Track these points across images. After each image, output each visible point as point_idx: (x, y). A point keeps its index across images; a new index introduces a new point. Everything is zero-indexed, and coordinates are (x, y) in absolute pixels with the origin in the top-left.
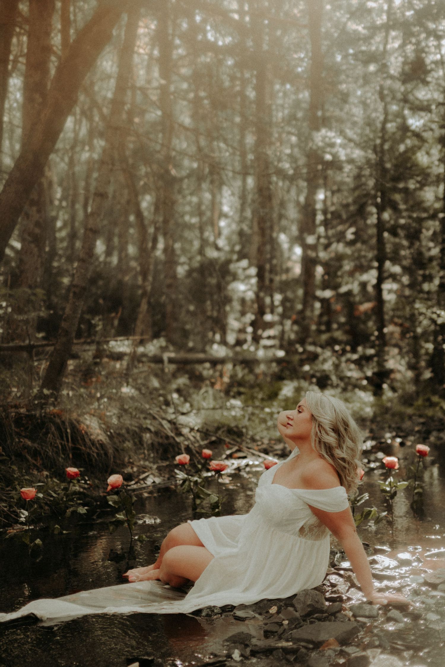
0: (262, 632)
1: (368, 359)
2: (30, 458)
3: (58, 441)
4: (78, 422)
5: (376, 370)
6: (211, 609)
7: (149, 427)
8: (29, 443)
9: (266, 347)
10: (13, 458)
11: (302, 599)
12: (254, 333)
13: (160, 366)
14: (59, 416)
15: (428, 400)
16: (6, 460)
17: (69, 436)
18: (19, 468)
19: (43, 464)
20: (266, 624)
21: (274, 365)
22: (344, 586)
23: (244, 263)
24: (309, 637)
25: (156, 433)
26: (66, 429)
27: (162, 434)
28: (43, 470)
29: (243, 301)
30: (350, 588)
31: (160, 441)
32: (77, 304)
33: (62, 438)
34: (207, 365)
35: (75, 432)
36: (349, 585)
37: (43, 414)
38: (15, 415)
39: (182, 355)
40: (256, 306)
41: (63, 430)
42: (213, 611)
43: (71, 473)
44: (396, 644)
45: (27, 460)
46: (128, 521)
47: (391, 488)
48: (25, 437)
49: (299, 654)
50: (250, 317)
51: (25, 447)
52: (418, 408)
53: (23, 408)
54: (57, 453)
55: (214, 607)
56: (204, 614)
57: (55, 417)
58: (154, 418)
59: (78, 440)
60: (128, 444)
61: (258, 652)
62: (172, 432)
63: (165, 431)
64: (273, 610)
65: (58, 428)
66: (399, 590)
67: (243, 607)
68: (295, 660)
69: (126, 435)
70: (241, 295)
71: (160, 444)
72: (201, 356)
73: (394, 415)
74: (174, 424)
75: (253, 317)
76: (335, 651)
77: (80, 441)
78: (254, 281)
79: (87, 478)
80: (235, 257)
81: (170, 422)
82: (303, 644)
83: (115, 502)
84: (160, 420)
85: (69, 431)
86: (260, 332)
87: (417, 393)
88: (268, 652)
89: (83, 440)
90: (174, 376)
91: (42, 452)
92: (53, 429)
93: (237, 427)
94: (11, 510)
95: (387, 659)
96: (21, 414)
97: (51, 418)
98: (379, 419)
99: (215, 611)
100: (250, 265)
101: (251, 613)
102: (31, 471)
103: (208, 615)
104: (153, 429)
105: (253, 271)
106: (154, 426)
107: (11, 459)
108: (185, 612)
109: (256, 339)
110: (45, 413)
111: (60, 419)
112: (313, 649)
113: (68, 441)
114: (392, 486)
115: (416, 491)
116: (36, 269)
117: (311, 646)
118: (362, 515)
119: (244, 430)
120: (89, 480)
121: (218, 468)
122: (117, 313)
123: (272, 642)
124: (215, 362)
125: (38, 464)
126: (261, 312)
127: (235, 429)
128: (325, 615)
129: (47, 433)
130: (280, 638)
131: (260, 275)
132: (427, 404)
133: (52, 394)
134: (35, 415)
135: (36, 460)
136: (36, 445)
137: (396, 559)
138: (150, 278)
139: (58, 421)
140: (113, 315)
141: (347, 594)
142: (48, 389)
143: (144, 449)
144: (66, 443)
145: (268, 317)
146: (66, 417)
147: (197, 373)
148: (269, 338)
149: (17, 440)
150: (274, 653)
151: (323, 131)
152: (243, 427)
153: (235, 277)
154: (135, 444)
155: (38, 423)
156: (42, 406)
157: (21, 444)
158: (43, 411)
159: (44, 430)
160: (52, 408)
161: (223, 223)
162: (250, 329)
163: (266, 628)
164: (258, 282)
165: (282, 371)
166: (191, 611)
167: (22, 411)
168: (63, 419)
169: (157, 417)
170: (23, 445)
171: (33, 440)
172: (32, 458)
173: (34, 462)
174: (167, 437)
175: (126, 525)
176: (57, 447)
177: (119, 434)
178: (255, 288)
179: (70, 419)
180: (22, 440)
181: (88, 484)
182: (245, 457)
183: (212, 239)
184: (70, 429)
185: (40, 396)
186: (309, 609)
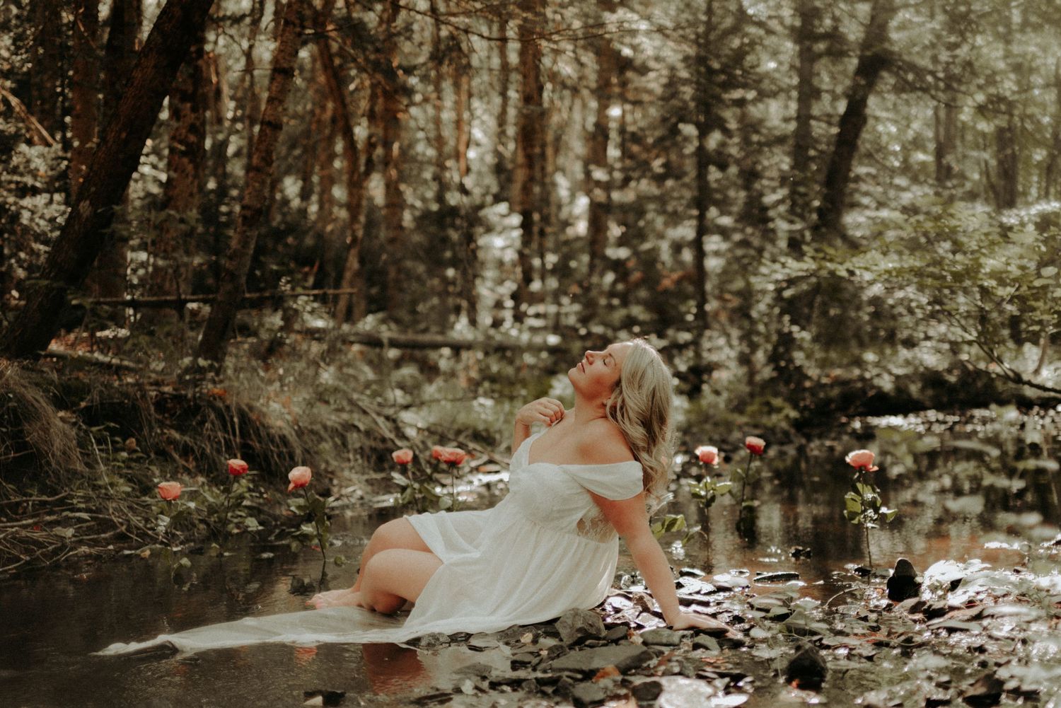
0: (509, 663)
1: (681, 347)
2: (176, 456)
3: (220, 434)
4: (251, 408)
5: (691, 363)
6: (435, 637)
7: (356, 423)
8: (177, 436)
9: (533, 330)
10: (153, 456)
11: (569, 622)
12: (516, 308)
13: (377, 350)
14: (221, 398)
15: (768, 404)
16: (141, 458)
17: (237, 427)
18: (161, 471)
19: (197, 467)
20: (514, 655)
21: (544, 355)
22: (633, 611)
23: (503, 207)
24: (577, 666)
25: (368, 433)
26: (232, 418)
27: (376, 434)
28: (196, 475)
29: (501, 264)
30: (641, 612)
31: (373, 444)
32: (248, 234)
33: (226, 431)
34: (446, 351)
35: (245, 423)
36: (641, 609)
37: (198, 395)
38: (157, 396)
39: (410, 336)
40: (519, 270)
41: (228, 418)
42: (438, 639)
43: (235, 467)
44: (704, 671)
45: (174, 460)
46: (319, 536)
47: (707, 491)
48: (172, 427)
49: (560, 684)
50: (510, 287)
51: (171, 441)
52: (753, 415)
53: (168, 385)
54: (219, 452)
55: (439, 634)
56: (423, 643)
57: (215, 399)
58: (365, 412)
59: (250, 435)
60: (326, 446)
61: (500, 684)
62: (390, 431)
63: (381, 432)
64: (527, 638)
65: (220, 416)
66: (714, 616)
67: (482, 635)
68: (555, 692)
69: (322, 432)
70: (497, 254)
71: (373, 449)
72: (439, 338)
73: (716, 424)
74: (394, 421)
75: (514, 287)
76: (615, 681)
77: (253, 436)
78: (517, 234)
79: (263, 490)
80: (489, 199)
81: (387, 418)
82: (567, 673)
83: (299, 507)
84: (374, 416)
85: (236, 420)
86: (524, 307)
87: (752, 395)
88: (516, 684)
89: (258, 435)
90: (398, 364)
91: (196, 448)
92: (213, 416)
93: (487, 430)
94: (149, 526)
95: (690, 685)
96: (164, 393)
97: (211, 401)
98: (695, 430)
99: (441, 640)
100: (511, 210)
101: (494, 643)
102: (179, 476)
103: (429, 645)
104: (362, 427)
105: (516, 220)
106: (364, 424)
107: (149, 456)
108: (395, 642)
109: (519, 317)
110: (200, 392)
111: (224, 402)
112: (581, 680)
113: (234, 435)
114: (709, 488)
115: (744, 504)
116: (191, 195)
117: (579, 676)
118: (663, 525)
119: (497, 436)
120: (266, 492)
121: (452, 458)
122: (312, 267)
123: (521, 674)
124: (457, 348)
125: (191, 466)
126: (527, 279)
127: (484, 434)
128: (601, 642)
129: (202, 423)
130: (534, 669)
131: (526, 225)
132: (766, 409)
133: (211, 366)
134: (186, 396)
135: (187, 461)
136: (187, 438)
137: (712, 582)
138: (362, 219)
139: (220, 404)
140: (306, 269)
141: (637, 621)
142: (206, 359)
143: (348, 452)
144: (232, 437)
145: (536, 286)
146: (232, 401)
147: (431, 363)
148: (537, 316)
149: (159, 431)
150: (524, 684)
151: (621, 13)
152: (496, 432)
153: (489, 229)
154: (336, 445)
155: (189, 406)
156: (196, 383)
157: (165, 437)
158: (197, 390)
159: (199, 418)
160: (210, 386)
161: (472, 154)
162: (509, 303)
163: (515, 658)
164: (523, 236)
165: (556, 363)
166: (405, 639)
167: (167, 389)
168: (228, 402)
169: (368, 410)
170: (168, 438)
171: (183, 432)
172: (180, 456)
173: (184, 463)
174: (384, 440)
175: (316, 541)
176: (219, 442)
177: (312, 432)
178: (518, 244)
179: (238, 404)
180: (165, 431)
181: (264, 499)
182: (497, 472)
183: (456, 178)
184: (239, 418)
185: (195, 369)
186: (579, 635)
